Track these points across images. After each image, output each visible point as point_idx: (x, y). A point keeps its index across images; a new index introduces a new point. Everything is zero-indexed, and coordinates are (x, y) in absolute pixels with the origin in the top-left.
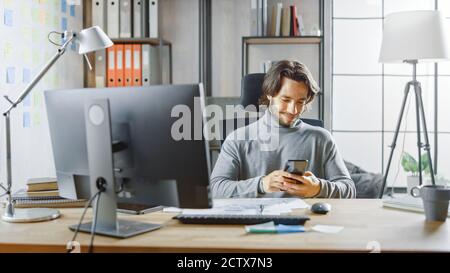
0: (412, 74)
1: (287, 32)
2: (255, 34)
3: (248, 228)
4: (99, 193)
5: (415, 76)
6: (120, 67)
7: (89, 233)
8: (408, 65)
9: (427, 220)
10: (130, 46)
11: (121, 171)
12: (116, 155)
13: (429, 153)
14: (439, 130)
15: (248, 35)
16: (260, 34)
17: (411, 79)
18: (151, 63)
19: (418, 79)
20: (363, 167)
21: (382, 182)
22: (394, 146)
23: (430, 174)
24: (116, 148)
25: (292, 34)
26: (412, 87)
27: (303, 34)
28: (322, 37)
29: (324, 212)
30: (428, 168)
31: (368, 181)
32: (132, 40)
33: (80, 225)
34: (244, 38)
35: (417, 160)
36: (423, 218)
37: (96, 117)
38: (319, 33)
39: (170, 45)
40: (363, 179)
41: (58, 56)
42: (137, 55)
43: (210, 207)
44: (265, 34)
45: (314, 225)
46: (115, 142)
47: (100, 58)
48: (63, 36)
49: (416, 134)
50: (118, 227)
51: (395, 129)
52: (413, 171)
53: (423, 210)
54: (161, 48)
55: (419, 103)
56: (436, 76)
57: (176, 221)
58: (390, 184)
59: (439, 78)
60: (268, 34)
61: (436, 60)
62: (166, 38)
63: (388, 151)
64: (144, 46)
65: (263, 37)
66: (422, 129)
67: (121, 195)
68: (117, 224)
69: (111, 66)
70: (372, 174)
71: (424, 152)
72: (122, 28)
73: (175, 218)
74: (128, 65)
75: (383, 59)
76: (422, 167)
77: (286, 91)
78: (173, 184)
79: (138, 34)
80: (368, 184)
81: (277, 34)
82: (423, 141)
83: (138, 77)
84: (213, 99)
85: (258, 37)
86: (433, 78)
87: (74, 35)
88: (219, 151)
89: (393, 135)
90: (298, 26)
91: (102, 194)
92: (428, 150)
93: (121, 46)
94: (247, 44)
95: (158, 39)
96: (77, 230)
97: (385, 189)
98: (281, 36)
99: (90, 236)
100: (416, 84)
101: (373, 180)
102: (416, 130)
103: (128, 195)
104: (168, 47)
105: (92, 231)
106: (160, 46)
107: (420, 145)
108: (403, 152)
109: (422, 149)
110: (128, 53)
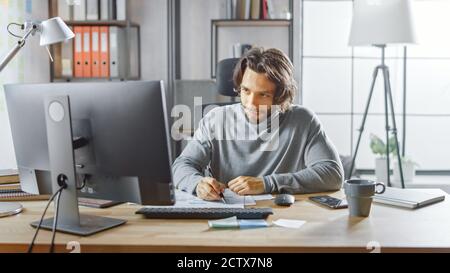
1: (256, 15)
2: (224, 18)
3: (211, 223)
4: (60, 190)
5: (383, 59)
6: (87, 49)
7: (51, 230)
8: (377, 48)
10: (97, 28)
11: (83, 167)
12: (77, 151)
13: (396, 137)
14: (407, 112)
15: (217, 17)
16: (229, 18)
17: (379, 63)
18: (119, 44)
19: (387, 63)
22: (362, 130)
24: (76, 145)
25: (262, 17)
26: (380, 71)
27: (272, 17)
28: (292, 20)
29: (288, 205)
30: (395, 150)
32: (99, 22)
33: (41, 221)
34: (213, 21)
35: (385, 142)
37: (56, 113)
38: (288, 16)
39: (138, 27)
41: (18, 49)
42: (104, 36)
43: (173, 204)
44: (234, 17)
45: (276, 220)
46: (75, 138)
48: (23, 28)
49: (384, 117)
51: (363, 111)
52: (381, 153)
54: (130, 30)
55: (387, 87)
56: (405, 58)
57: (139, 216)
58: (358, 165)
59: (408, 61)
60: (237, 17)
61: (405, 44)
62: (134, 20)
63: (356, 134)
64: (111, 28)
65: (232, 20)
66: (389, 111)
67: (83, 190)
69: (78, 49)
70: (341, 157)
71: (391, 135)
72: (89, 10)
73: (137, 213)
74: (95, 48)
75: (352, 42)
76: (390, 149)
78: (135, 181)
79: (105, 16)
81: (247, 16)
82: (391, 124)
83: (105, 60)
84: (183, 82)
85: (227, 20)
86: (402, 61)
87: (35, 27)
89: (362, 117)
90: (267, 8)
91: (64, 191)
92: (396, 134)
93: (88, 28)
94: (217, 27)
95: (126, 22)
96: (39, 227)
97: (354, 171)
98: (251, 19)
99: (51, 234)
100: (384, 68)
102: (384, 112)
103: (91, 191)
104: (135, 29)
105: (54, 228)
106: (128, 28)
107: (388, 128)
108: (371, 134)
109: (390, 132)
110: (95, 35)
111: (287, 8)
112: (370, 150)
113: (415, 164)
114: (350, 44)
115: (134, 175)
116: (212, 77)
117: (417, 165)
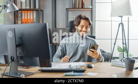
0: (121, 21)
1: (80, 7)
2: (70, 8)
3: (65, 74)
4: (12, 62)
5: (122, 21)
6: (26, 18)
8: (120, 17)
9: (126, 70)
10: (29, 11)
11: (20, 54)
12: (17, 48)
13: (126, 46)
14: (129, 39)
15: (68, 8)
16: (72, 8)
17: (120, 22)
18: (36, 17)
19: (123, 22)
20: (105, 51)
21: (111, 56)
22: (115, 44)
23: (126, 53)
24: (17, 46)
25: (82, 8)
26: (121, 25)
27: (86, 7)
28: (92, 8)
29: (91, 67)
30: (126, 51)
31: (106, 55)
32: (30, 9)
33: (4, 73)
34: (67, 9)
35: (122, 48)
36: (125, 69)
37: (10, 35)
38: (91, 7)
39: (43, 11)
40: (105, 55)
42: (32, 14)
43: (51, 67)
45: (87, 73)
46: (17, 44)
47: (20, 15)
48: (1, 6)
49: (122, 40)
50: (18, 74)
51: (115, 38)
52: (121, 52)
53: (125, 67)
54: (40, 12)
55: (123, 30)
56: (128, 21)
57: (40, 71)
58: (114, 56)
61: (129, 16)
62: (42, 9)
63: (113, 45)
64: (34, 11)
65: (73, 8)
66: (124, 38)
67: (20, 62)
68: (18, 73)
69: (23, 18)
70: (108, 53)
71: (124, 46)
72: (27, 5)
73: (39, 70)
74: (29, 18)
76: (124, 50)
77: (82, 24)
78: (38, 59)
79: (32, 7)
80: (107, 56)
81: (77, 7)
82: (124, 42)
83: (32, 21)
84: (57, 29)
85: (71, 8)
87: (5, 6)
88: (59, 46)
89: (115, 40)
90: (84, 5)
92: (126, 45)
93: (26, 11)
94: (68, 11)
95: (38, 9)
97: (112, 58)
98: (79, 8)
100: (122, 24)
101: (108, 55)
102: (122, 38)
103: (23, 62)
104: (42, 12)
105: (8, 75)
106: (39, 11)
107: (123, 43)
108: (118, 46)
109: (124, 45)
110: (29, 13)
111: (90, 5)
112: (117, 51)
113: (132, 55)
114: (111, 16)
115: (37, 57)
116: (66, 27)
117: (133, 56)
